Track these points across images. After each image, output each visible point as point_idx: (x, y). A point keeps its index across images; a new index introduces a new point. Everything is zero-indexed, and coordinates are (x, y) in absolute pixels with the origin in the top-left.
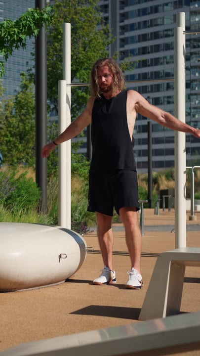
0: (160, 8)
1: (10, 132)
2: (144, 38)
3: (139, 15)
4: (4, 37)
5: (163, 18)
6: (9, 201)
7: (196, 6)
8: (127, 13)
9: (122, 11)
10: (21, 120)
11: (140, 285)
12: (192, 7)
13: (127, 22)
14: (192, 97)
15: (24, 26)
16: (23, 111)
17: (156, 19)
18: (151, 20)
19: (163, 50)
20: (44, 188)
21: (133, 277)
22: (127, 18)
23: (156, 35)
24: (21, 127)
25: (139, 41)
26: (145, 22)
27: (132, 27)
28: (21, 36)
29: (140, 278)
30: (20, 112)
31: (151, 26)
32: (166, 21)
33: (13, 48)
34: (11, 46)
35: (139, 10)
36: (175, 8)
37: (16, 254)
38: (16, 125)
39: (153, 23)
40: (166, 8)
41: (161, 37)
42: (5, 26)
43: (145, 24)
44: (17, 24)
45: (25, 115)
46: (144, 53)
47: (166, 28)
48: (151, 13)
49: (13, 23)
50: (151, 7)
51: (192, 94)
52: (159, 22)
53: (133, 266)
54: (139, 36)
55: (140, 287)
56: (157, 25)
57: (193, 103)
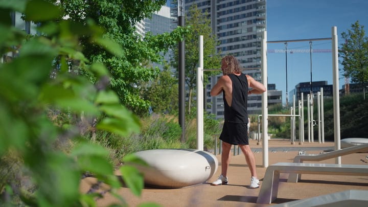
0: (239, 24)
1: (157, 94)
2: (230, 41)
3: (228, 28)
4: (164, 42)
5: (241, 30)
6: (165, 135)
7: (260, 23)
8: (221, 26)
9: (218, 25)
10: (163, 87)
11: (258, 186)
12: (257, 24)
13: (221, 31)
14: (257, 75)
15: (175, 36)
16: (165, 82)
17: (238, 30)
18: (235, 31)
19: (241, 48)
20: (183, 128)
21: (253, 182)
22: (221, 29)
23: (237, 40)
24: (163, 92)
25: (228, 42)
26: (231, 32)
27: (224, 35)
28: (173, 41)
29: (258, 181)
30: (163, 82)
31: (235, 34)
32: (243, 31)
33: (169, 48)
34: (167, 47)
35: (228, 25)
36: (248, 24)
37: (182, 167)
38: (160, 90)
39: (235, 33)
40: (243, 24)
41: (241, 41)
42: (165, 36)
43: (231, 33)
44: (171, 35)
45: (165, 85)
46: (230, 49)
47: (243, 35)
48: (235, 27)
49: (169, 34)
50: (235, 24)
51: (257, 73)
52: (239, 32)
53: (252, 175)
54: (228, 40)
55: (258, 187)
56: (238, 33)
57: (258, 78)
